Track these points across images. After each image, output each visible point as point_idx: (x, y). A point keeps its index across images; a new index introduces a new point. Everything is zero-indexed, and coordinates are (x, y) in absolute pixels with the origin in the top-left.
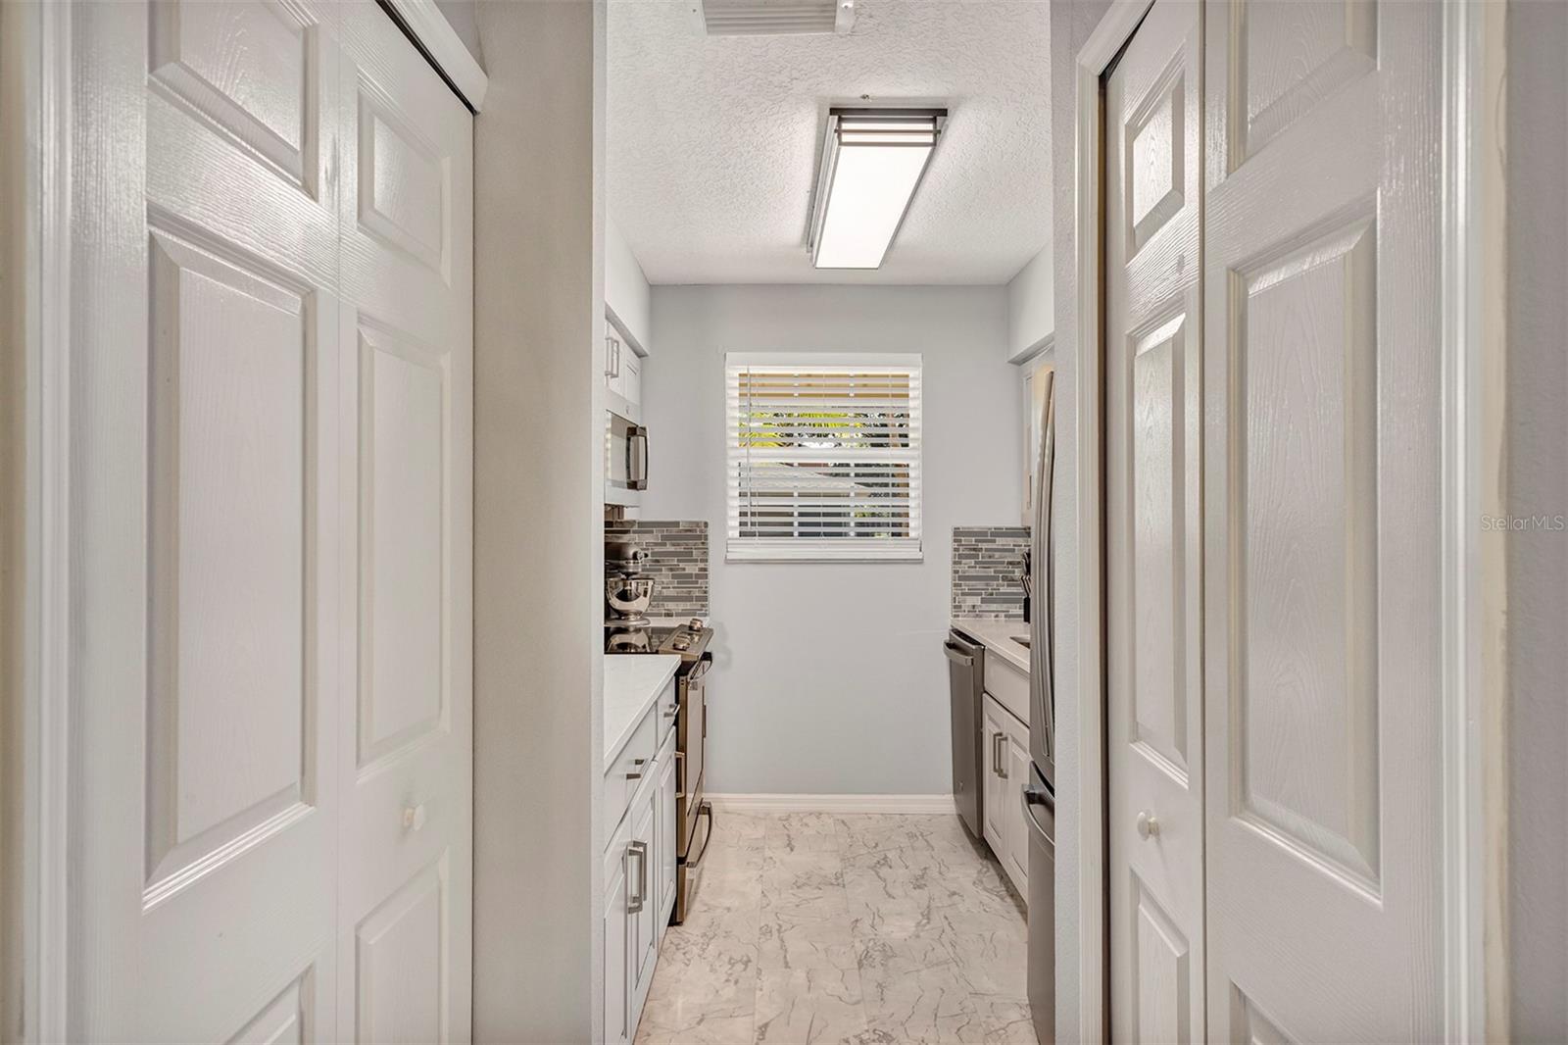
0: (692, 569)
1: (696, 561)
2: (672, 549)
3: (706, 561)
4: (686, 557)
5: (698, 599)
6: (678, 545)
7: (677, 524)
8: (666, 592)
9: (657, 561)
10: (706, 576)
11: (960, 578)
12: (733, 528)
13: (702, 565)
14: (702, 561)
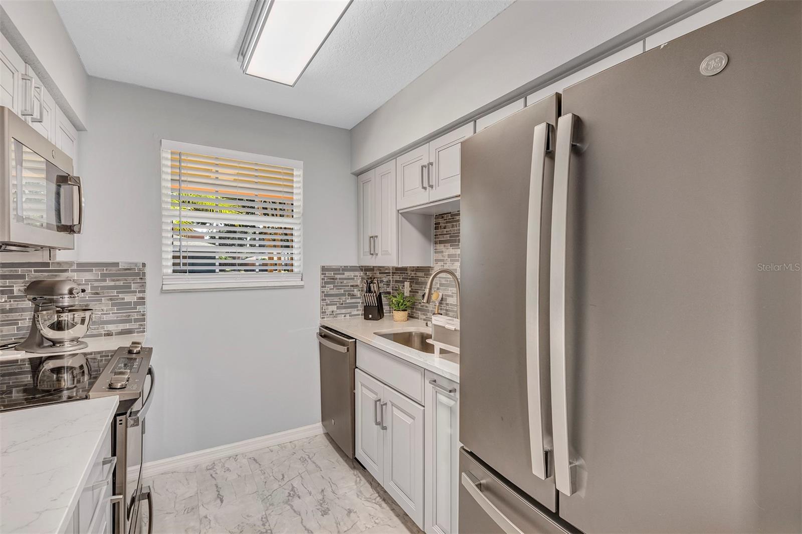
0: (129, 298)
1: (135, 292)
2: (112, 284)
3: (144, 292)
4: (126, 289)
5: (136, 320)
6: (118, 280)
7: (117, 264)
8: (105, 318)
9: (97, 294)
10: (144, 303)
11: (325, 296)
12: (167, 267)
13: (141, 295)
14: (140, 292)
